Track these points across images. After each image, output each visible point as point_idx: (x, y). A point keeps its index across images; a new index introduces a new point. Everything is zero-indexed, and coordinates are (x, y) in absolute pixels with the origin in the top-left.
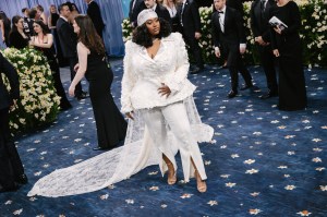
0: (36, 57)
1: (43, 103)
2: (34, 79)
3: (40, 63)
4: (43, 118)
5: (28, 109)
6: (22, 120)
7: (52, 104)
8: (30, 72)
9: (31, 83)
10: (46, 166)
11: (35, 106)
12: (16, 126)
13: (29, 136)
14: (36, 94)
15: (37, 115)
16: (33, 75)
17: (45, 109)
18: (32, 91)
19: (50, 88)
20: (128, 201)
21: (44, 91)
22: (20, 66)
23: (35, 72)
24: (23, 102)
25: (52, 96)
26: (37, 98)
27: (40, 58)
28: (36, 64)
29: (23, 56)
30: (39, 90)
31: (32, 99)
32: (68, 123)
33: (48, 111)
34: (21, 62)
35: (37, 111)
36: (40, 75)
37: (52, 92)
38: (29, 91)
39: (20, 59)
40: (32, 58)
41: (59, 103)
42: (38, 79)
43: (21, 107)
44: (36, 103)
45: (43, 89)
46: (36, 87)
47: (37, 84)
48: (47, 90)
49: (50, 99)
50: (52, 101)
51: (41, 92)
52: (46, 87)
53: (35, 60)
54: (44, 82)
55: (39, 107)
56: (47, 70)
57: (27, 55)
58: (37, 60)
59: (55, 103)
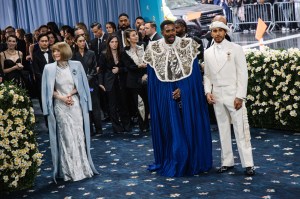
0: (16, 96)
1: (18, 161)
2: (9, 127)
3: (21, 105)
4: (15, 183)
7: (30, 163)
8: (5, 117)
9: (4, 132)
11: (6, 165)
14: (8, 147)
15: (6, 178)
16: (10, 122)
17: (19, 171)
19: (31, 140)
21: (21, 145)
23: (12, 118)
25: (31, 152)
27: (22, 99)
28: (15, 106)
30: (15, 142)
31: (3, 156)
33: (23, 173)
35: (8, 172)
36: (19, 122)
37: (33, 146)
40: (11, 98)
41: (40, 162)
44: (8, 161)
45: (21, 141)
46: (10, 138)
47: (13, 134)
48: (26, 143)
49: (27, 157)
50: (31, 159)
51: (16, 145)
52: (25, 140)
53: (14, 102)
54: (23, 132)
55: (12, 167)
56: (29, 116)
57: (4, 94)
58: (18, 101)
59: (35, 163)
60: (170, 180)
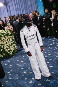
0: (9, 33)
1: (11, 48)
2: (8, 41)
3: (11, 35)
4: (11, 54)
5: (6, 50)
6: (4, 54)
7: (14, 49)
8: (7, 38)
9: (7, 42)
10: (11, 70)
11: (8, 49)
12: (2, 56)
13: (6, 59)
14: (9, 45)
15: (9, 53)
16: (8, 39)
17: (12, 51)
18: (8, 44)
19: (14, 43)
20: (39, 84)
21: (12, 45)
22: (4, 36)
23: (9, 38)
24: (5, 48)
25: (14, 46)
26: (9, 47)
27: (11, 33)
28: (9, 35)
29: (6, 33)
30: (10, 44)
31: (8, 47)
32: (19, 56)
33: (13, 51)
34: (5, 35)
35: (9, 51)
36: (11, 39)
37: (14, 45)
38: (7, 44)
39: (4, 34)
41: (16, 49)
42: (10, 40)
43: (4, 50)
44: (9, 48)
45: (11, 44)
46: (9, 43)
47: (9, 42)
48: (13, 44)
49: (13, 47)
50: (14, 48)
51: (10, 45)
52: (12, 43)
53: (9, 34)
54: (12, 42)
55: (10, 50)
56: (13, 37)
57: (7, 32)
58: (10, 34)
59: (15, 49)
60: (48, 51)
